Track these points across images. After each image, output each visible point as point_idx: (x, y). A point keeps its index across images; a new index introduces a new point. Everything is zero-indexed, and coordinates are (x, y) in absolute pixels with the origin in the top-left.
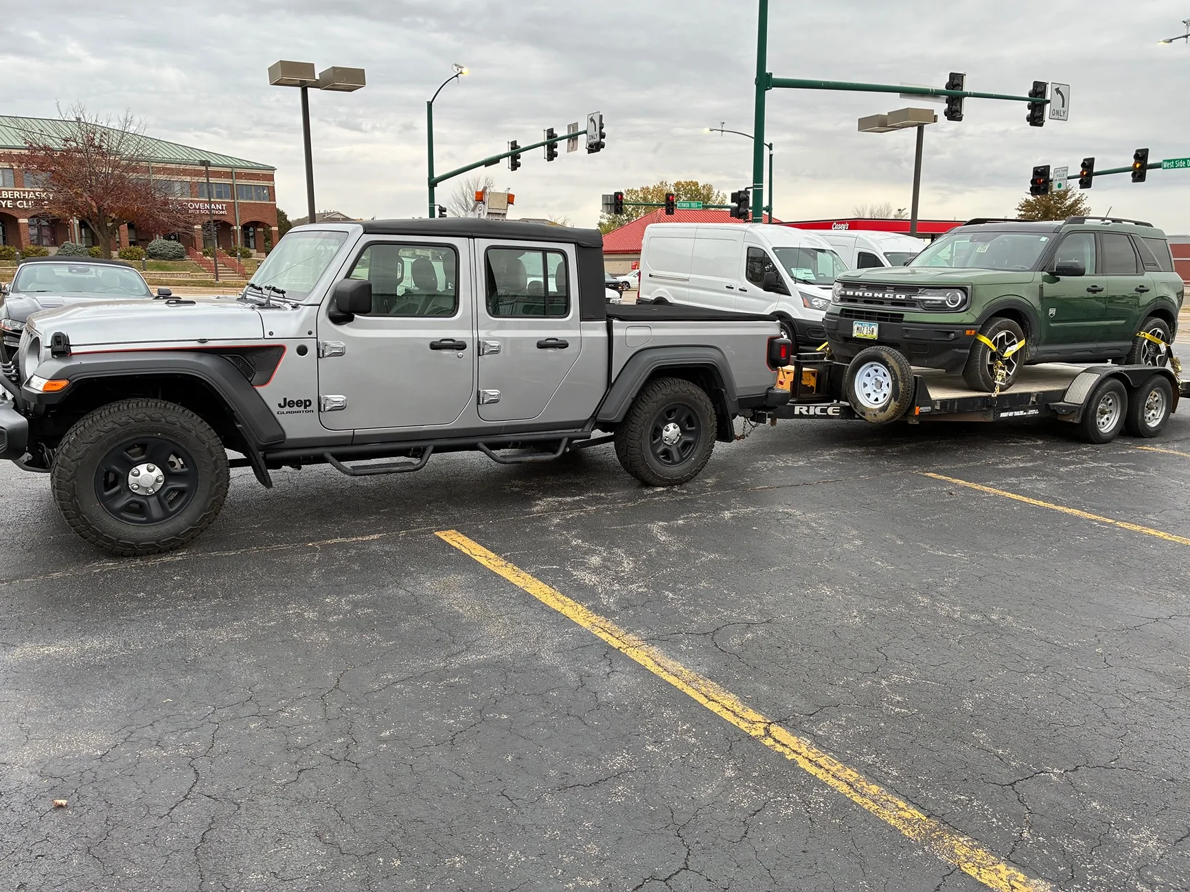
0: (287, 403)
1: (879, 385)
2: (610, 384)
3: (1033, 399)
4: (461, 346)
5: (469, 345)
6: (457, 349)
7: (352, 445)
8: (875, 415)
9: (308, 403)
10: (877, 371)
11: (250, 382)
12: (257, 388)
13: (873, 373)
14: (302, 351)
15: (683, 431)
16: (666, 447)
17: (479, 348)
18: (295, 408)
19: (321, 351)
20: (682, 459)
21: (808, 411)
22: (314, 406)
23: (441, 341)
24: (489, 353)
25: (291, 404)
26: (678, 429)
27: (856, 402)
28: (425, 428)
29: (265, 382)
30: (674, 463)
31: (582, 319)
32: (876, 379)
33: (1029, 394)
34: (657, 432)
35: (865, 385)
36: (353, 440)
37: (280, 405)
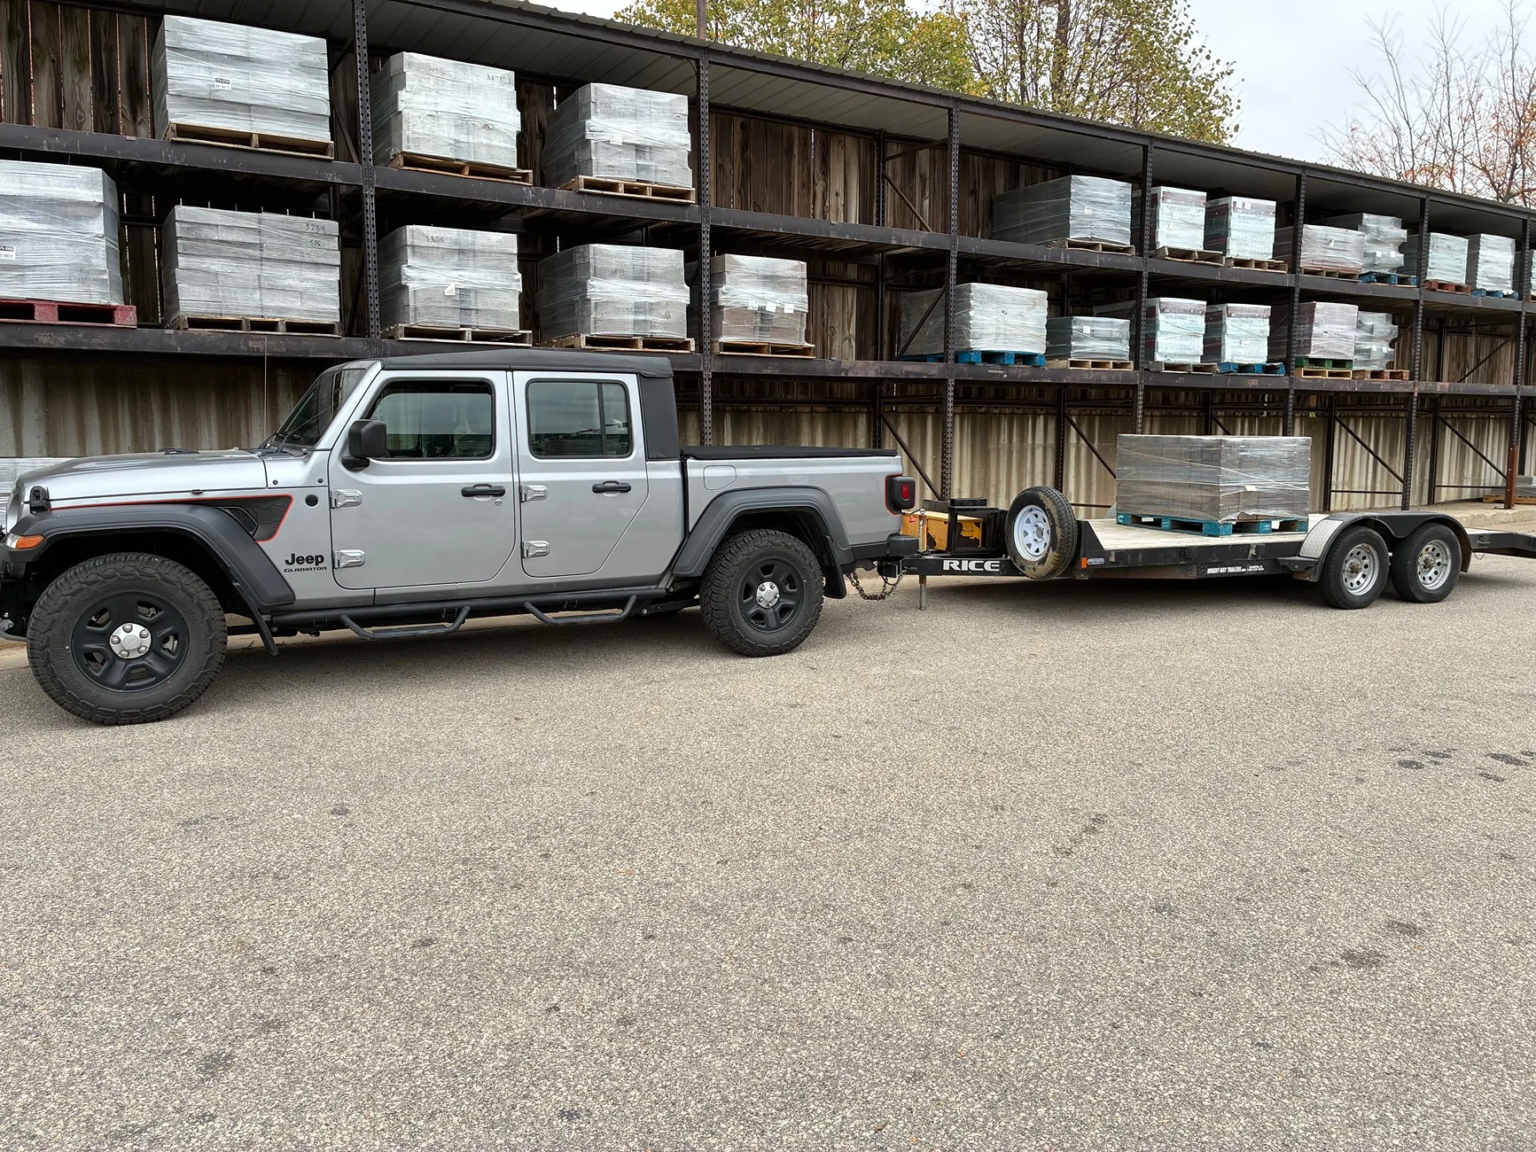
0: (296, 560)
1: (1040, 532)
2: (687, 534)
3: (1253, 552)
4: (498, 492)
5: (509, 491)
6: (494, 495)
7: (374, 605)
8: (1034, 568)
9: (319, 559)
10: (1036, 516)
11: (252, 536)
12: (260, 543)
13: (1033, 519)
14: (312, 501)
15: (782, 592)
16: (759, 608)
17: (520, 494)
18: (305, 565)
19: (333, 501)
20: (780, 626)
21: (960, 566)
22: (327, 563)
23: (474, 487)
24: (533, 499)
25: (300, 560)
26: (776, 589)
27: (1016, 555)
28: (460, 586)
29: (271, 536)
30: (768, 628)
31: (648, 458)
32: (1036, 526)
33: (1248, 546)
34: (749, 591)
35: (1026, 534)
36: (375, 601)
37: (287, 562)
